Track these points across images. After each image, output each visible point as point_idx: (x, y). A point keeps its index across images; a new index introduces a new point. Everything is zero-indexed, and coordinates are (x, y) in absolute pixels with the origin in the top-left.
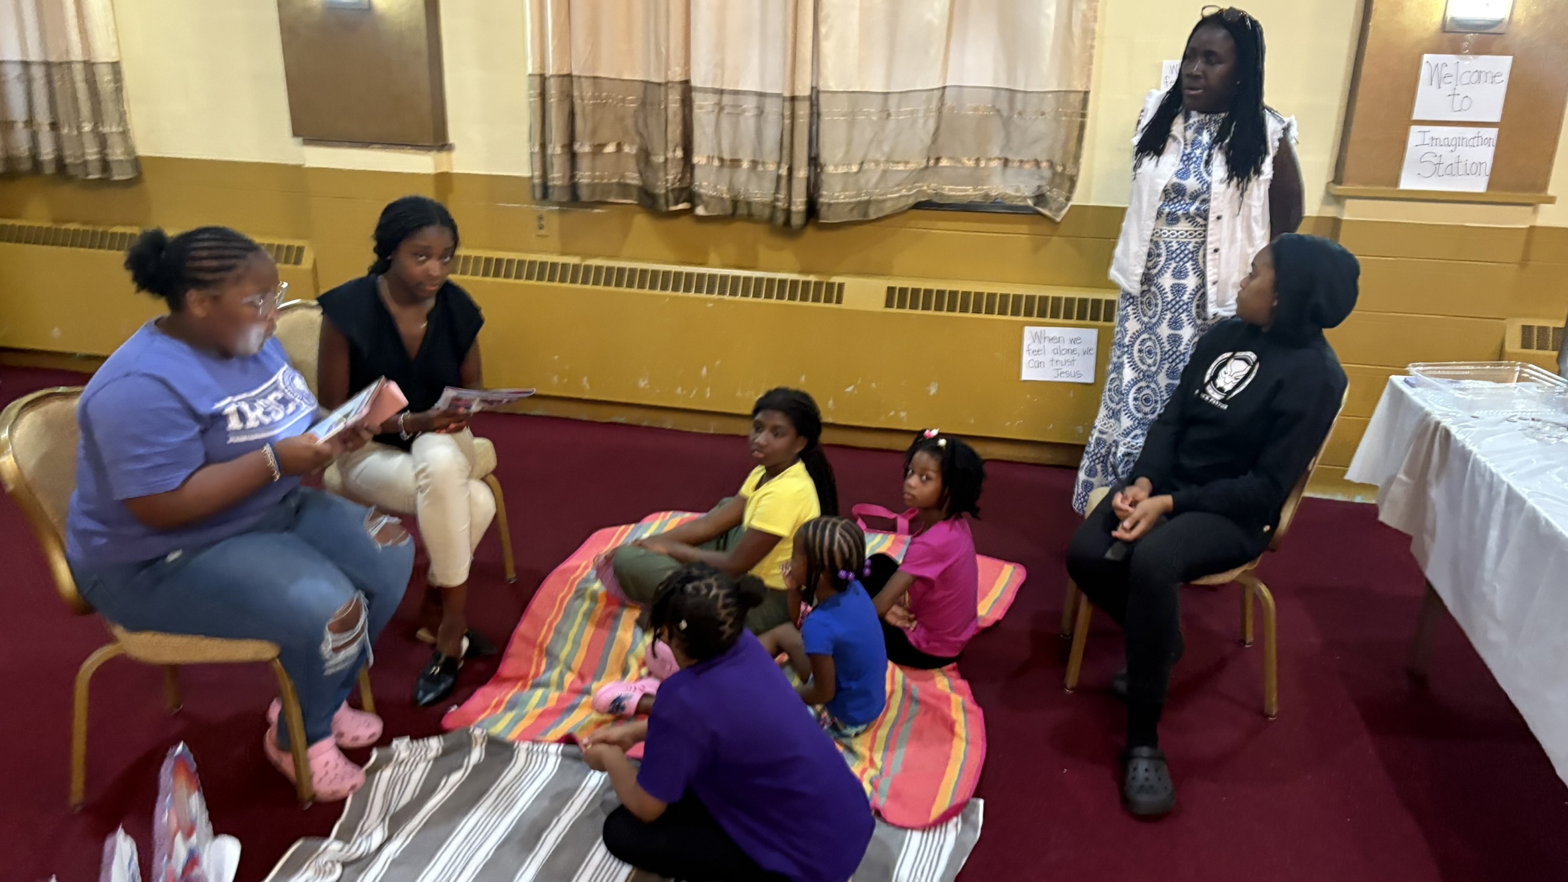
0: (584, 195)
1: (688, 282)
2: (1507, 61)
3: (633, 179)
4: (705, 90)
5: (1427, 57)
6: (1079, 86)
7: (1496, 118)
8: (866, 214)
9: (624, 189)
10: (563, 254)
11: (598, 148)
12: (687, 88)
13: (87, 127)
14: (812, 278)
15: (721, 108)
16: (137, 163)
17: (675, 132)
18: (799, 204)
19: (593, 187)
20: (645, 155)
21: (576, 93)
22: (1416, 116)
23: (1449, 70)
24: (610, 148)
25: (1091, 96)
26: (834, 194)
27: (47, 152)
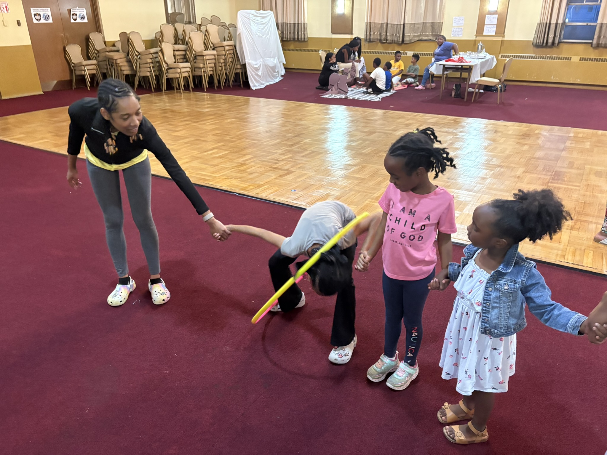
0: (371, 40)
1: (385, 53)
2: (497, 16)
3: (379, 38)
4: (389, 24)
5: (487, 16)
6: (442, 21)
7: (496, 23)
8: (411, 41)
9: (377, 39)
10: (368, 49)
11: (374, 33)
12: (387, 24)
13: (303, 33)
14: (403, 52)
15: (391, 26)
16: (308, 38)
17: (385, 30)
18: (401, 40)
19: (373, 39)
20: (380, 34)
21: (372, 25)
22: (485, 24)
23: (490, 17)
24: (376, 33)
25: (443, 23)
26: (407, 39)
27: (296, 37)
